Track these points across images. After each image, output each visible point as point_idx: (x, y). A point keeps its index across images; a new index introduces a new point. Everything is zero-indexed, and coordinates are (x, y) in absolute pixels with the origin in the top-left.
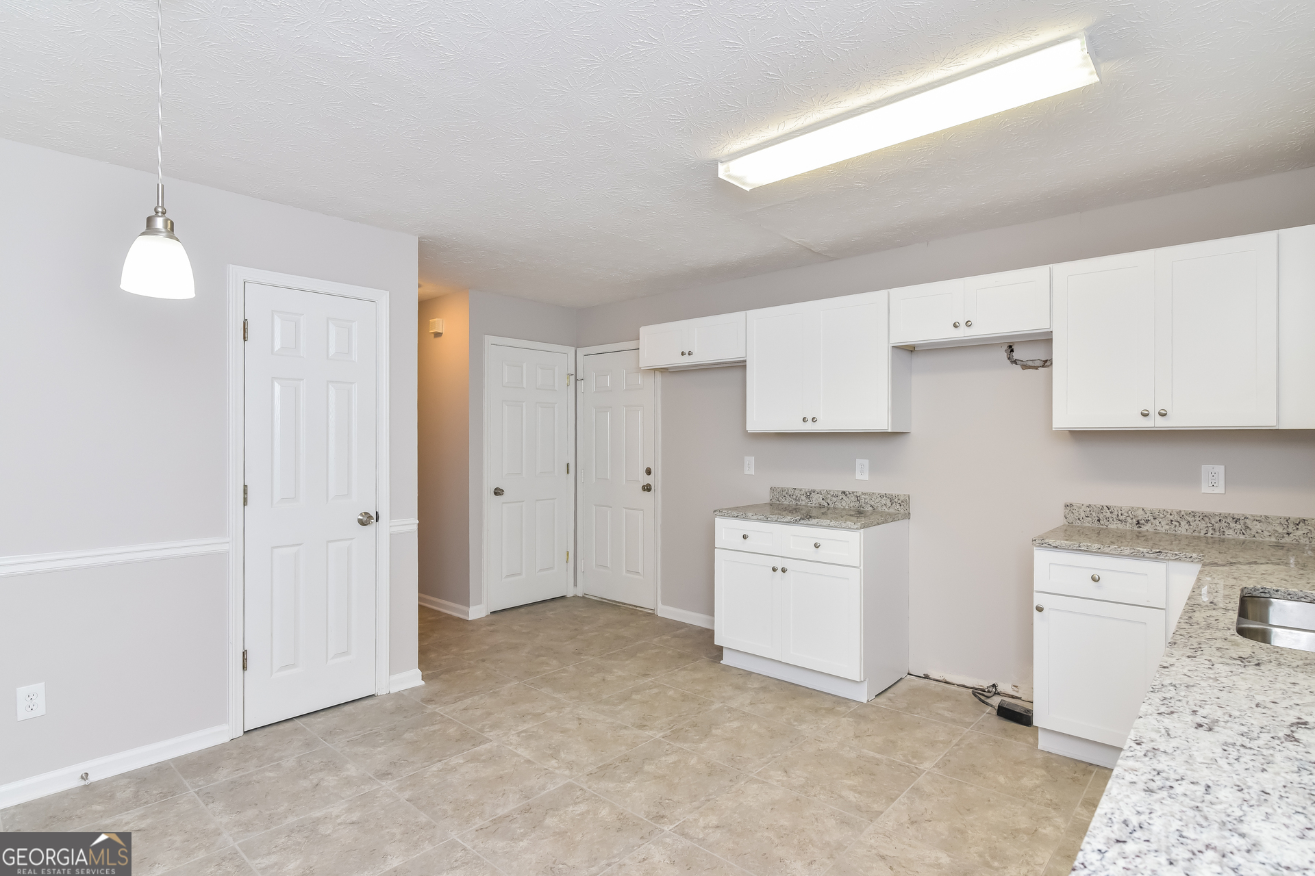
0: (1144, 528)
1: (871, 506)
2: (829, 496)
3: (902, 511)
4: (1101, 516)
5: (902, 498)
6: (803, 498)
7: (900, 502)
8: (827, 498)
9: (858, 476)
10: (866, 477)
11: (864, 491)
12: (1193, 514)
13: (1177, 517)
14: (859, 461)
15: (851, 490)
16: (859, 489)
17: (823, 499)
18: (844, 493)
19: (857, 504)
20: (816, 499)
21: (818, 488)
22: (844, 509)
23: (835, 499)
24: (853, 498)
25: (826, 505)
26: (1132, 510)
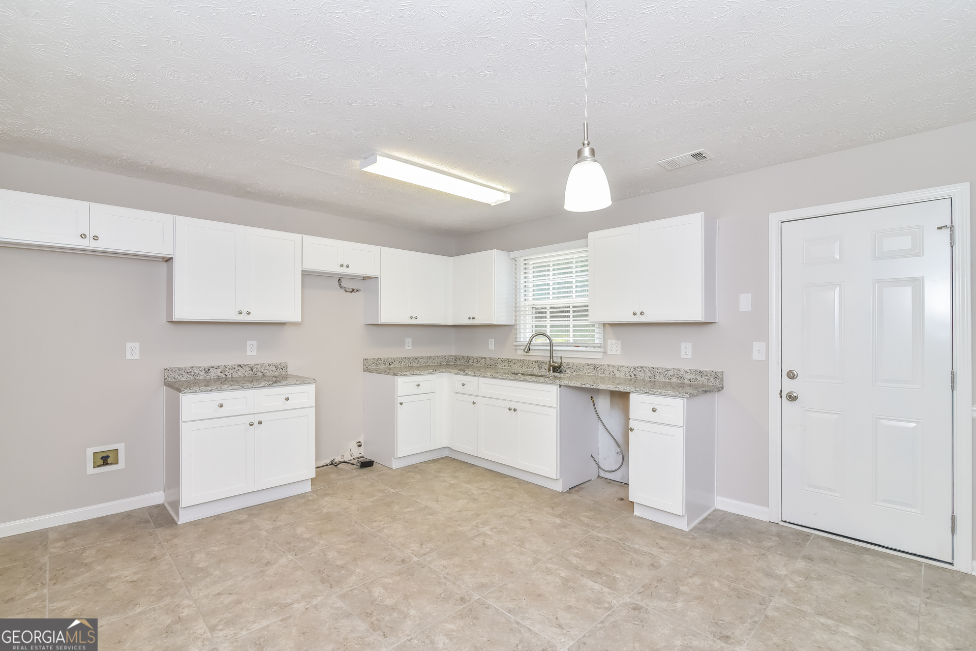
0: (392, 366)
1: (262, 372)
2: (227, 369)
3: (283, 373)
4: (378, 363)
5: (283, 365)
6: (202, 373)
7: (282, 367)
8: (225, 371)
9: (249, 353)
10: (255, 353)
11: (256, 363)
12: (405, 358)
13: (401, 360)
14: (249, 343)
15: (246, 363)
16: (252, 362)
17: (221, 372)
18: (240, 366)
19: (251, 372)
20: (214, 374)
21: (216, 364)
22: (240, 377)
23: (232, 371)
24: (248, 369)
25: (224, 376)
26: (388, 358)
